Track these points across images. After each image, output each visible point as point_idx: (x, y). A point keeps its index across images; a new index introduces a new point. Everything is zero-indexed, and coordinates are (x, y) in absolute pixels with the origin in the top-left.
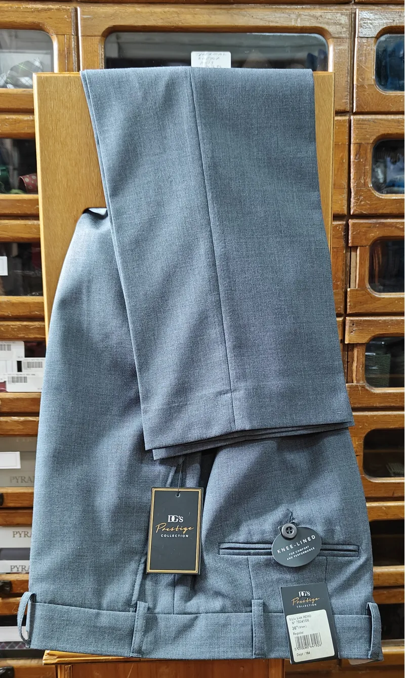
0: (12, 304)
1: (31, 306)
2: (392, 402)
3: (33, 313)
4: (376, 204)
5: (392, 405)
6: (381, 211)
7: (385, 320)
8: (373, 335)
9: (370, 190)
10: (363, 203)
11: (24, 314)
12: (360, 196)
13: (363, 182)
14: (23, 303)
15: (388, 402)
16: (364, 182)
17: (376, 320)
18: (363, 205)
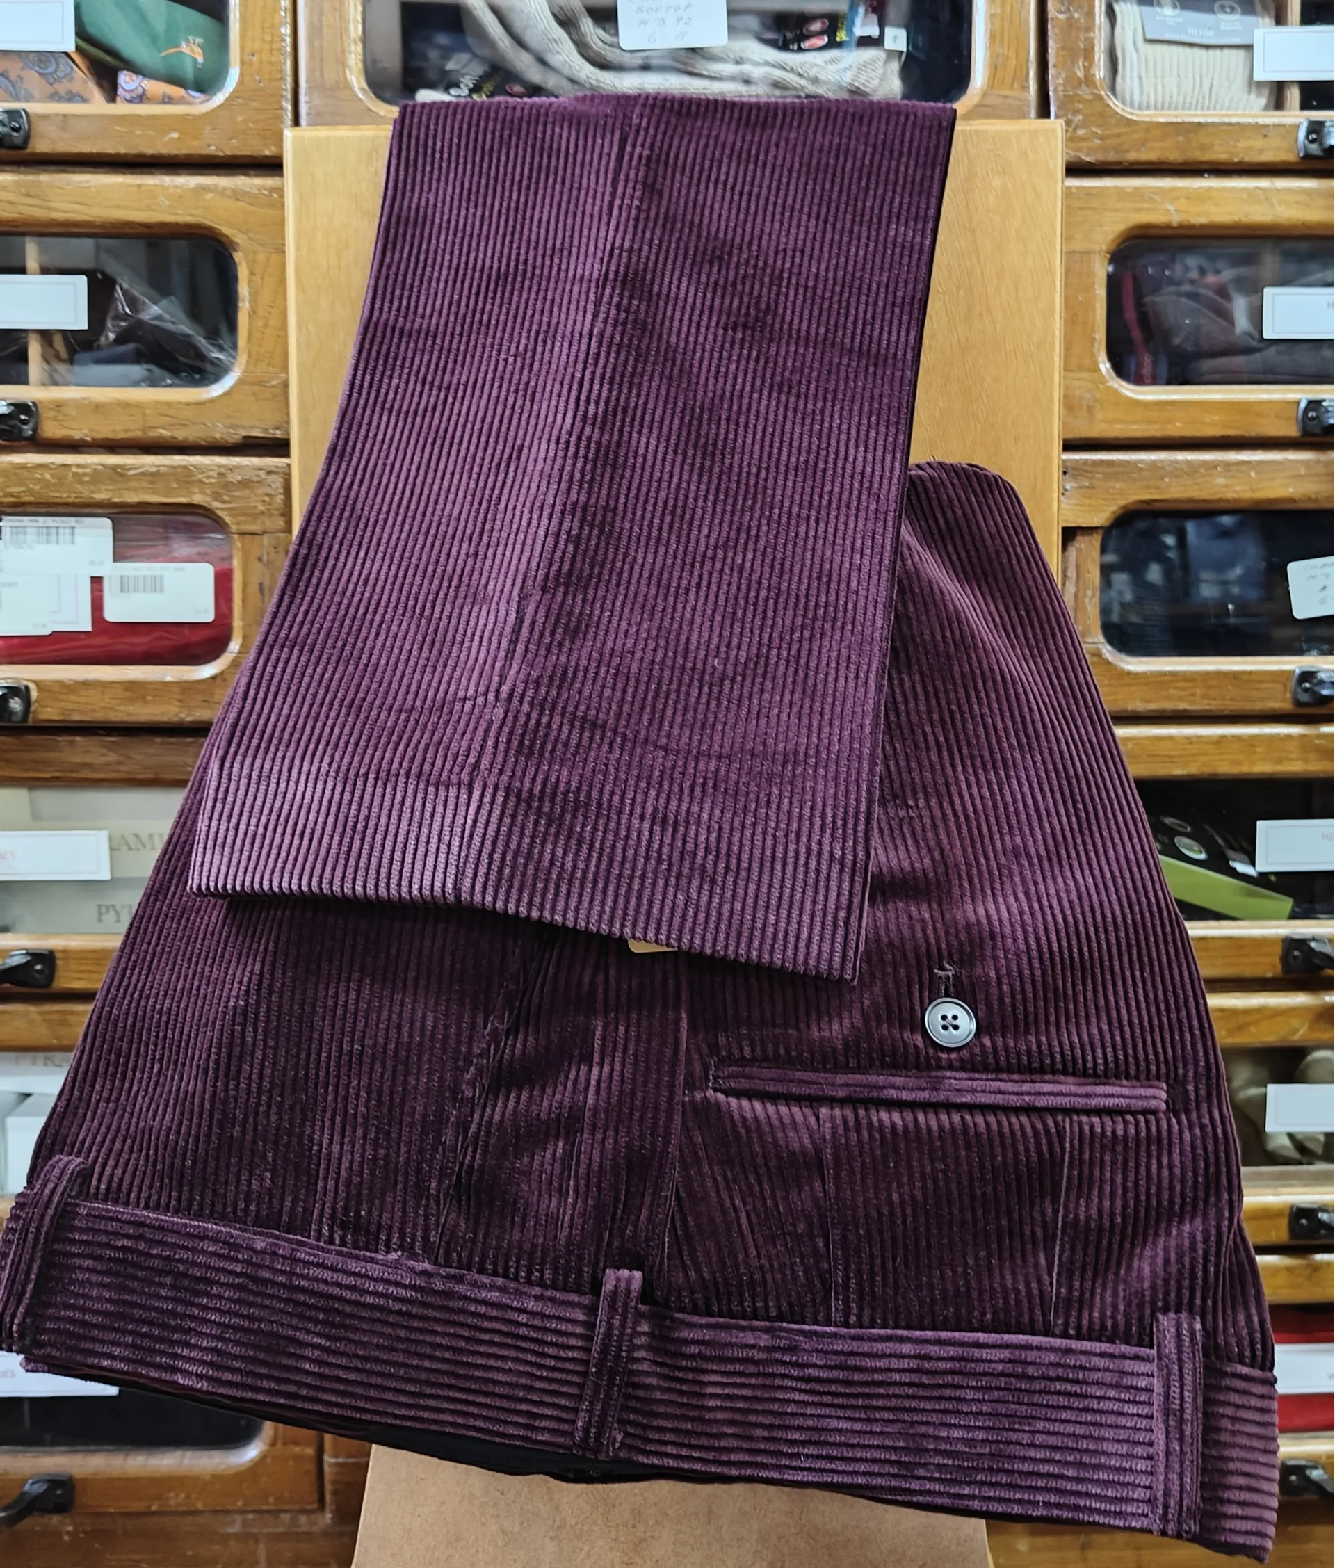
0: (98, 408)
1: (148, 411)
2: (1181, 699)
3: (153, 434)
4: (1118, 136)
5: (1182, 706)
6: (1132, 156)
7: (1154, 462)
8: (1123, 503)
9: (1100, 98)
10: (1081, 132)
11: (129, 435)
12: (1076, 112)
13: (1080, 74)
14: (125, 405)
15: (1170, 698)
16: (1086, 76)
17: (1128, 462)
18: (1083, 139)
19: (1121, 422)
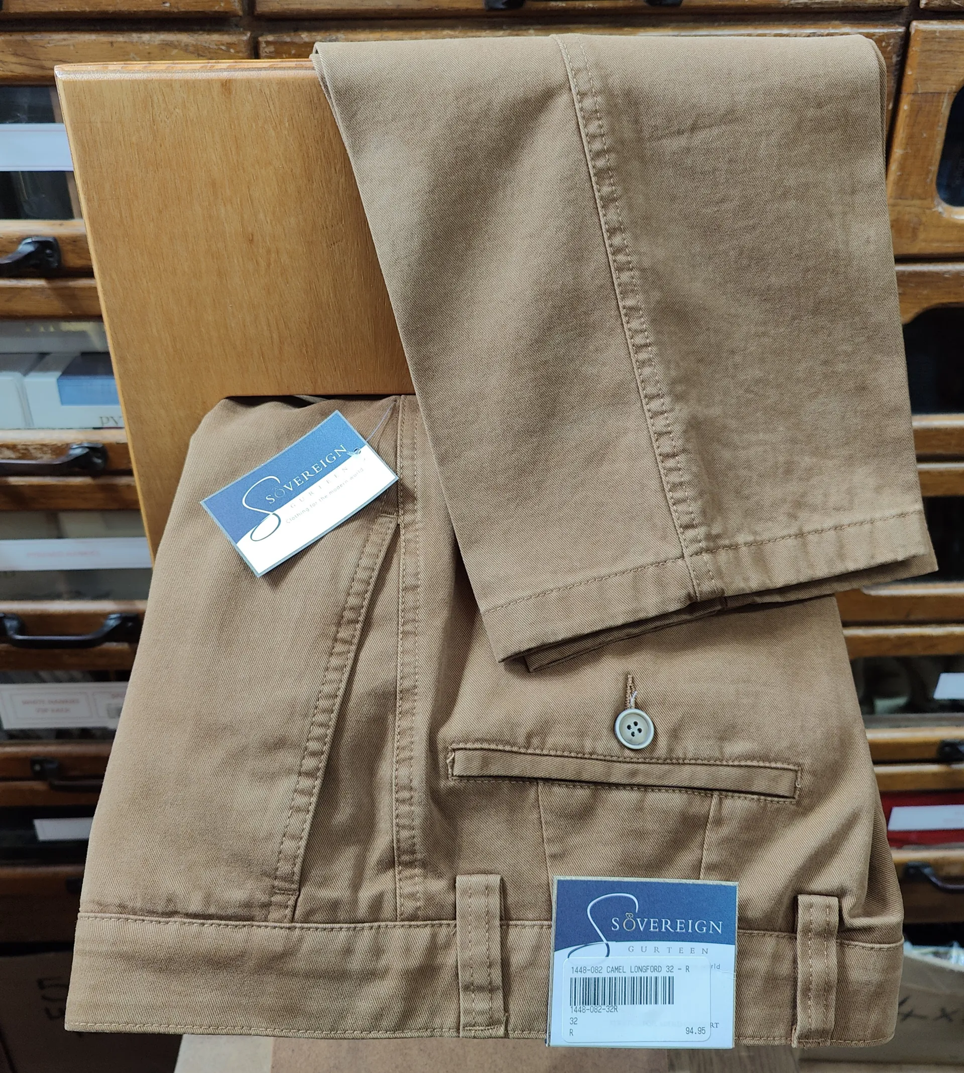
19: (938, 241)
